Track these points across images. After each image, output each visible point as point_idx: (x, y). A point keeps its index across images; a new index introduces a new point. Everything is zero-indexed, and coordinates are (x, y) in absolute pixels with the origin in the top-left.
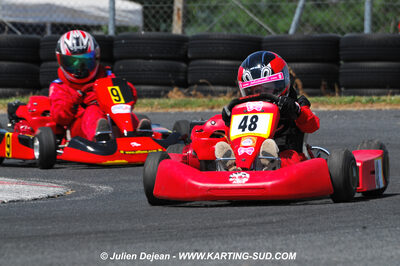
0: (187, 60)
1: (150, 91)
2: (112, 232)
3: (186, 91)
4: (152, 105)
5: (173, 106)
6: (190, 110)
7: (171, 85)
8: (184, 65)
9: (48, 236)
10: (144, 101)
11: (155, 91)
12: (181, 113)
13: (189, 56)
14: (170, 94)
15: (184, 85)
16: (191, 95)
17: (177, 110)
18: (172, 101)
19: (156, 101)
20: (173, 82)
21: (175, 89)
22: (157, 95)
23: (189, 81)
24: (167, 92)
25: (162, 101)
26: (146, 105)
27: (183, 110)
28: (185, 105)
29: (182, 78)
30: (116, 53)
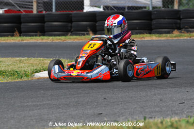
0: (180, 19)
1: (166, 31)
2: (154, 85)
3: (180, 31)
4: (167, 36)
5: (175, 37)
6: (182, 38)
7: (174, 29)
8: (179, 21)
9: (130, 86)
10: (164, 35)
11: (168, 31)
12: (178, 39)
13: (181, 17)
14: (174, 32)
15: (179, 28)
16: (182, 33)
17: (176, 38)
18: (174, 35)
19: (168, 35)
20: (175, 27)
21: (176, 30)
22: (168, 33)
23: (181, 27)
24: (172, 31)
25: (171, 35)
26: (164, 37)
27: (179, 38)
28: (180, 36)
29: (178, 26)
30: (153, 17)
